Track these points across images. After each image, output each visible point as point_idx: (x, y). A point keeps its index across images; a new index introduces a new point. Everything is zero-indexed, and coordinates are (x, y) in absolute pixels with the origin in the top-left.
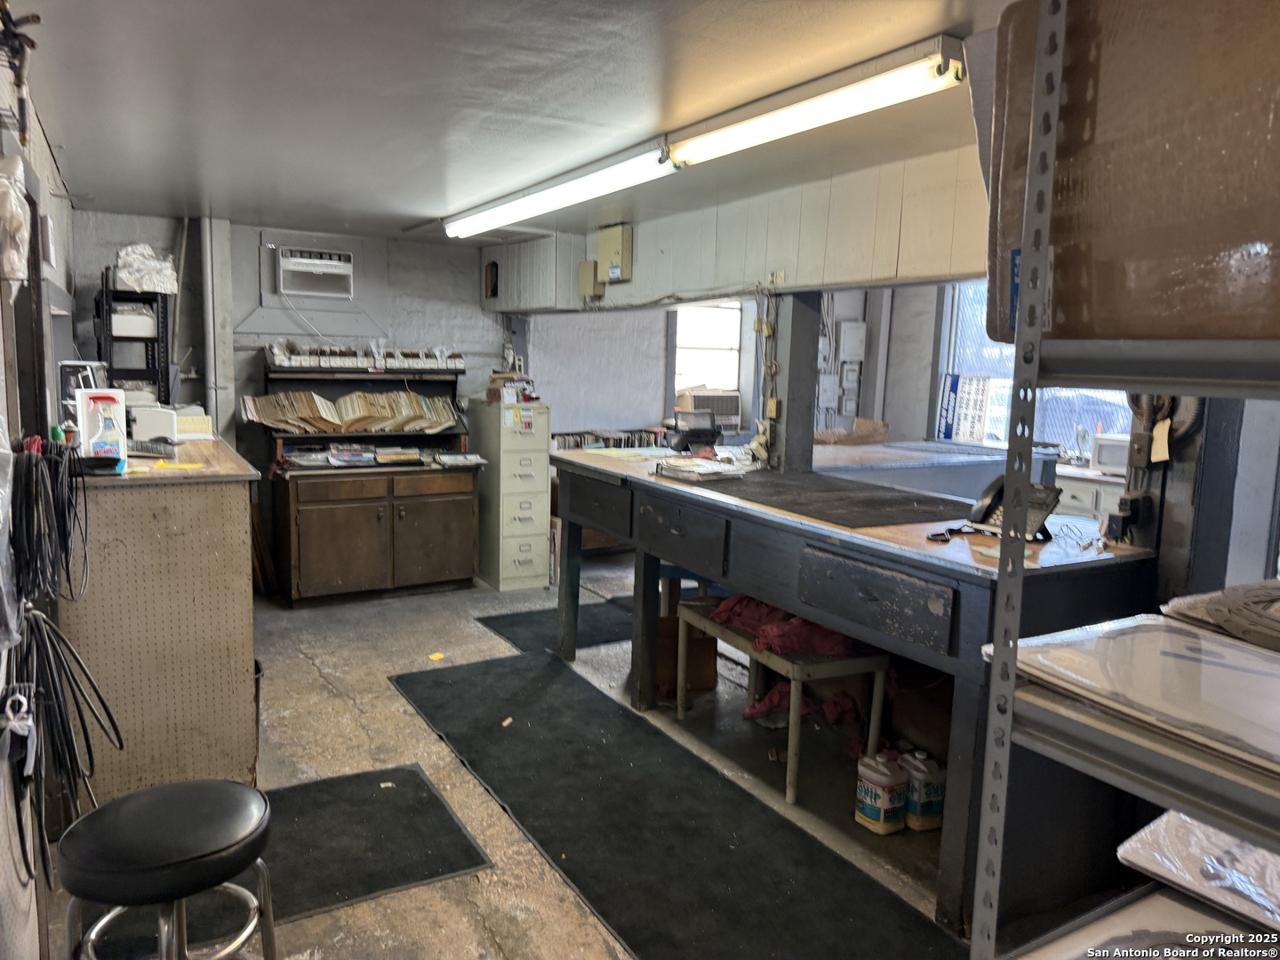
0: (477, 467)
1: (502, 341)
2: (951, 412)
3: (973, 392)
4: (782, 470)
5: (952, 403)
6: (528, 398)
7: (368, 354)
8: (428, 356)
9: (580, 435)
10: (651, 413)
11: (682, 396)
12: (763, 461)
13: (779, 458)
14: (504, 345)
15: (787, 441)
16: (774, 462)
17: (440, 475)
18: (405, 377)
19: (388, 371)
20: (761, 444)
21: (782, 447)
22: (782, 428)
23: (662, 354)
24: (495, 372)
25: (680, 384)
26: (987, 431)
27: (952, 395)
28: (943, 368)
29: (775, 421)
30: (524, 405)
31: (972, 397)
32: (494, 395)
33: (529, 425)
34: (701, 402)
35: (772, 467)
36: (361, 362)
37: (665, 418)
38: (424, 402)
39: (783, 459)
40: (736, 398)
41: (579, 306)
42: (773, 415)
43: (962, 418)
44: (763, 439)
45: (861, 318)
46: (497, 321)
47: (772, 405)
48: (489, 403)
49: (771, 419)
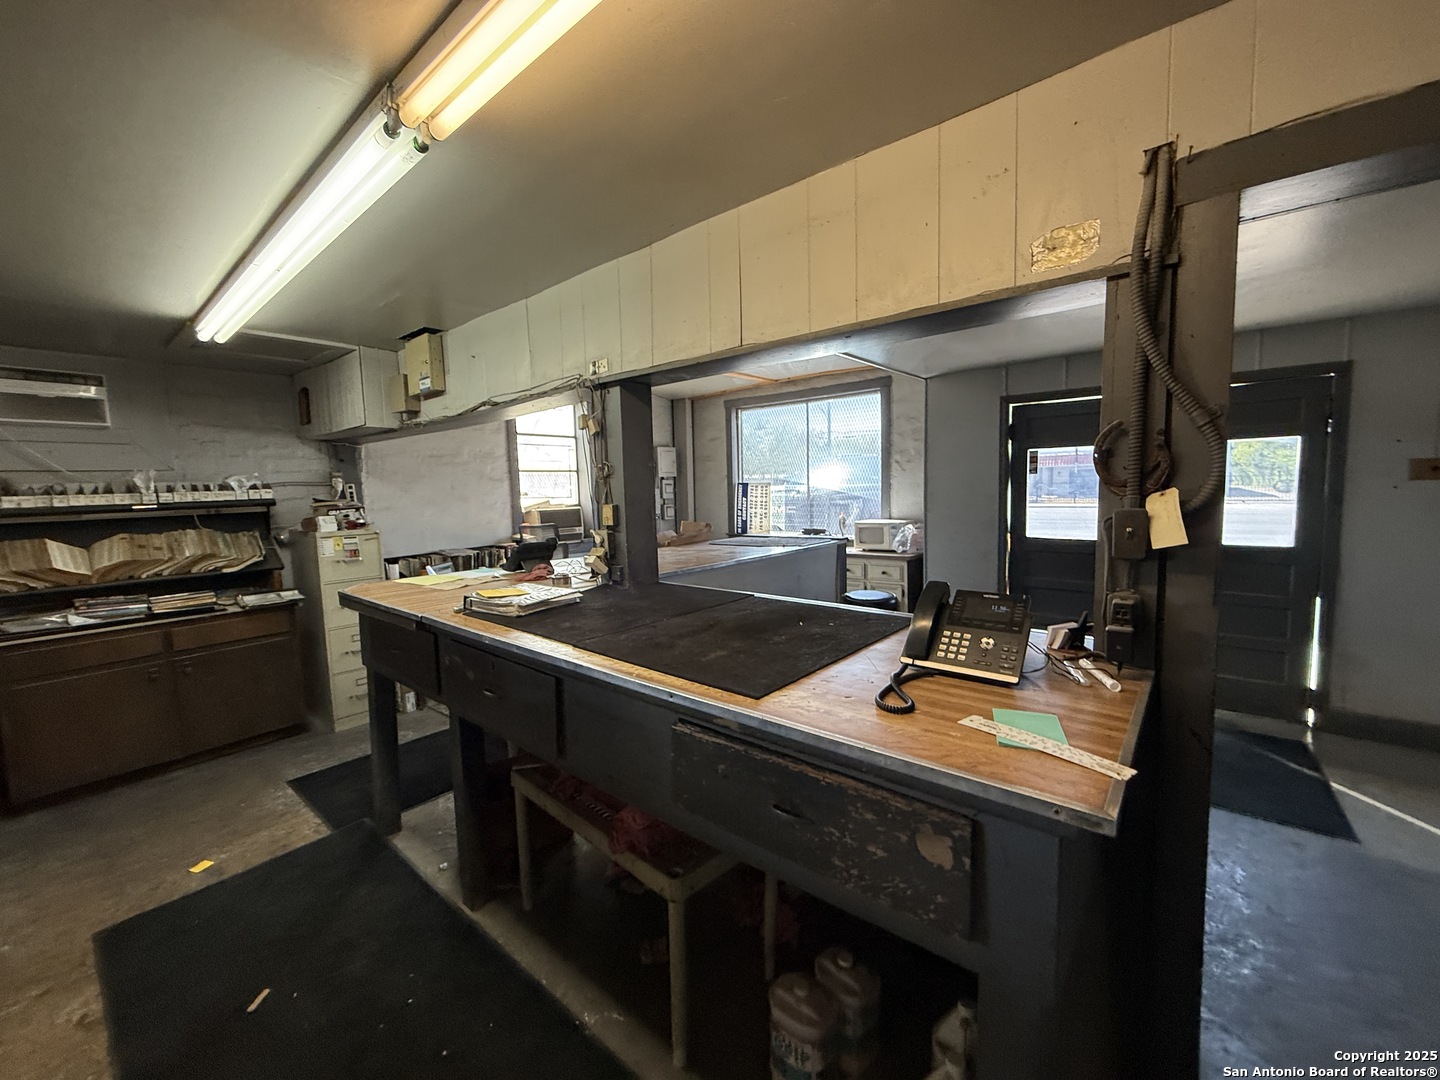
0: (293, 603)
1: (328, 470)
2: (744, 512)
3: (759, 495)
4: (627, 584)
5: (745, 506)
6: (354, 525)
7: (131, 489)
8: (224, 487)
9: (427, 555)
10: (499, 530)
11: (528, 513)
12: (603, 576)
13: (621, 570)
14: (331, 474)
15: (629, 552)
16: (617, 576)
17: (243, 618)
18: (195, 513)
19: (163, 507)
20: (598, 557)
21: (624, 558)
22: (622, 537)
23: (506, 476)
24: (316, 501)
25: (525, 503)
26: (772, 524)
27: (744, 499)
28: (736, 481)
29: (613, 530)
30: (346, 532)
31: (759, 499)
32: (310, 525)
33: (355, 553)
34: (547, 517)
35: (614, 582)
36: (119, 499)
37: (514, 533)
38: (219, 537)
39: (626, 571)
40: (577, 512)
41: (395, 424)
42: (611, 523)
43: (753, 515)
44: (601, 552)
45: (671, 445)
46: (320, 450)
47: (607, 512)
48: (305, 533)
49: (608, 527)
